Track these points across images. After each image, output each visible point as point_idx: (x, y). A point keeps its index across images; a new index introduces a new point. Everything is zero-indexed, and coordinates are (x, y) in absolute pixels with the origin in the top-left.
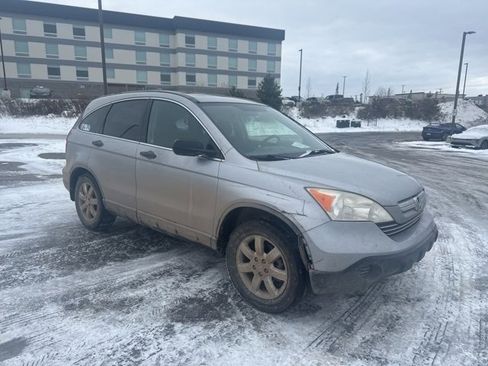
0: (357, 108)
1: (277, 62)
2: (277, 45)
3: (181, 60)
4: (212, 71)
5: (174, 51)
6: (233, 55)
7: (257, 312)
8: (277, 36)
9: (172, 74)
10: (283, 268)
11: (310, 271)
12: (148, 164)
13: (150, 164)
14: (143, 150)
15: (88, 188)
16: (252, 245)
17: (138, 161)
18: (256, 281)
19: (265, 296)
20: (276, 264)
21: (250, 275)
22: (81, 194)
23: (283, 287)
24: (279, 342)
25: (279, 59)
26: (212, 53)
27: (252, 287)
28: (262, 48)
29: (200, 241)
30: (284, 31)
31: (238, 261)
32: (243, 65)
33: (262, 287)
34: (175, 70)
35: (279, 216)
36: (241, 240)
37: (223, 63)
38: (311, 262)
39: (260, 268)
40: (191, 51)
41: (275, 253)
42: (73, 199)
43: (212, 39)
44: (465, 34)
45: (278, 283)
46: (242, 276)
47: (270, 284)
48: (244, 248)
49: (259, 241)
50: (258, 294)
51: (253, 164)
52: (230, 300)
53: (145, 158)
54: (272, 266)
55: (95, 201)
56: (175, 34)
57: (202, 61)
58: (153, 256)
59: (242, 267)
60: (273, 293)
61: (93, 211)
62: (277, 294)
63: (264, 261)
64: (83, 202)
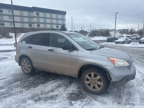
0: (88, 34)
1: (64, 21)
2: (64, 16)
3: (35, 20)
4: (45, 23)
5: (33, 17)
6: (51, 18)
7: (93, 95)
8: (64, 13)
9: (32, 24)
10: (101, 81)
11: (111, 82)
12: (51, 53)
13: (52, 53)
14: (49, 49)
15: (26, 61)
16: (90, 75)
17: (47, 52)
18: (92, 86)
19: (95, 90)
20: (98, 80)
21: (89, 85)
22: (23, 64)
23: (101, 87)
24: (104, 103)
25: (65, 20)
26: (45, 18)
27: (91, 88)
28: (60, 16)
29: (72, 76)
30: (66, 12)
31: (85, 81)
32: (54, 21)
33: (94, 87)
34: (33, 23)
35: (100, 66)
36: (86, 74)
37: (48, 21)
38: (111, 79)
39: (93, 82)
40: (38, 17)
41: (99, 77)
42: (20, 65)
43: (45, 14)
44: (116, 13)
45: (99, 86)
46: (86, 85)
47: (97, 87)
48: (87, 76)
49: (92, 74)
50: (93, 90)
51: (88, 52)
52: (83, 92)
53: (50, 51)
54: (97, 81)
55: (29, 66)
56: (33, 12)
57: (42, 20)
58: (52, 81)
59: (87, 82)
60: (98, 89)
61: (28, 69)
62: (99, 89)
63: (95, 80)
64: (24, 66)
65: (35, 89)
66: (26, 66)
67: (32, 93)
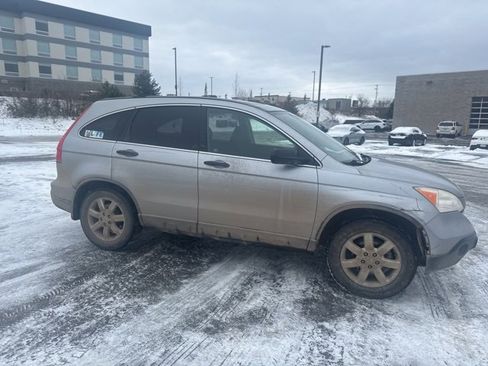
1: (145, 58)
2: (144, 41)
3: (32, 48)
4: (71, 63)
5: (22, 38)
6: (95, 47)
7: (369, 300)
8: (143, 32)
9: (20, 64)
11: (428, 256)
14: (208, 160)
15: (107, 203)
16: (359, 242)
17: (200, 171)
18: (364, 273)
19: (374, 285)
20: (386, 256)
21: (356, 270)
22: (92, 212)
23: (395, 275)
25: (147, 55)
26: (70, 43)
27: (360, 280)
28: (128, 42)
29: (293, 245)
30: (150, 27)
31: (342, 259)
32: (108, 58)
33: (371, 277)
34: (25, 59)
36: (347, 239)
37: (84, 55)
38: (428, 249)
39: (371, 260)
40: (43, 38)
41: (388, 246)
43: (70, 28)
44: (323, 47)
45: (388, 272)
46: (346, 270)
47: (380, 274)
48: (350, 245)
49: (368, 238)
50: (366, 284)
52: (335, 295)
54: (383, 259)
55: (120, 218)
56: (21, 18)
57: (58, 51)
59: (347, 264)
60: (384, 281)
61: (114, 229)
62: (388, 281)
63: (375, 255)
64: (95, 220)
65: (177, 295)
66: (106, 219)
67: (178, 309)
